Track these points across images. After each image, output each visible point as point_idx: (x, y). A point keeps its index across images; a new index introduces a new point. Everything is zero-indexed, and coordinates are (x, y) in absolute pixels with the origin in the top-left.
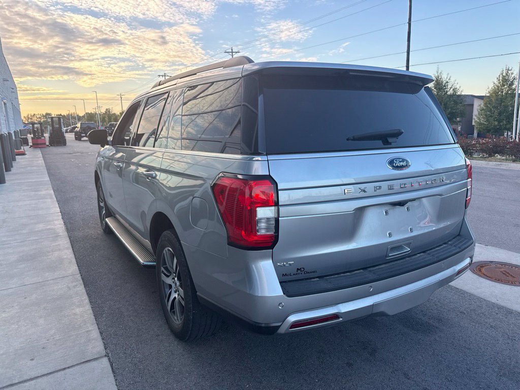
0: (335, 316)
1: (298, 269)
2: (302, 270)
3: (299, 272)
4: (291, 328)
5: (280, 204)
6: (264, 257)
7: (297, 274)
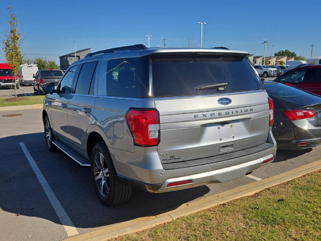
0: (190, 181)
1: (171, 157)
2: (173, 157)
3: (171, 158)
4: (167, 186)
5: (161, 122)
6: (154, 151)
7: (170, 159)
